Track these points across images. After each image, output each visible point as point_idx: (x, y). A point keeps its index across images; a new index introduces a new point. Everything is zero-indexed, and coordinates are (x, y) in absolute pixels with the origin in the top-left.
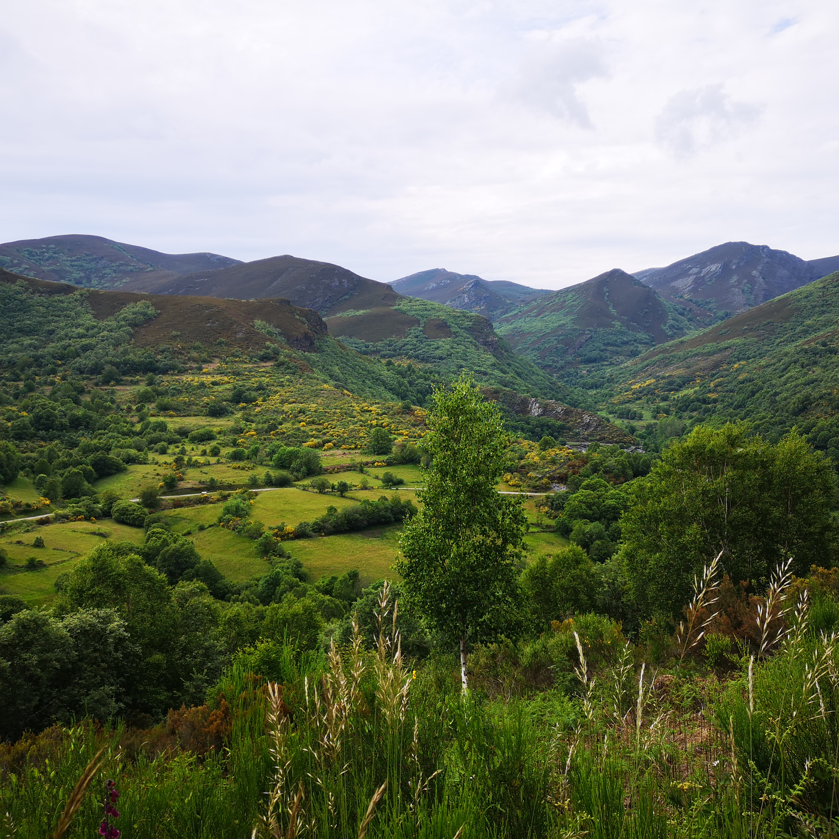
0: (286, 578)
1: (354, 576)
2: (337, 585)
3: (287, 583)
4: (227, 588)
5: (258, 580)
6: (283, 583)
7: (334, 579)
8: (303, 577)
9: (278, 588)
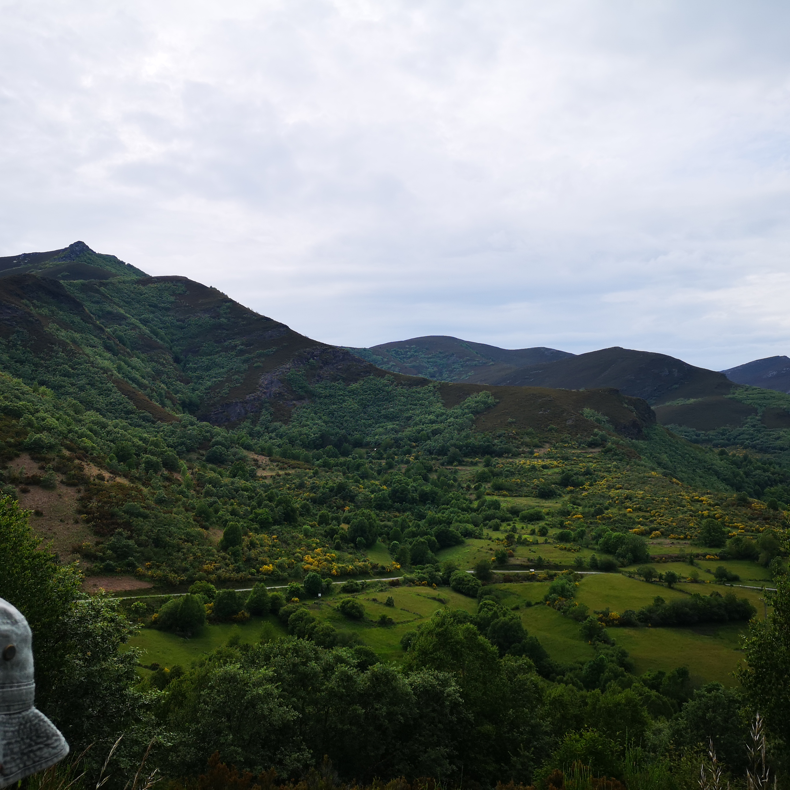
0: (611, 665)
1: (683, 673)
2: (665, 681)
3: (611, 671)
4: (551, 667)
5: (583, 664)
6: (607, 670)
7: (662, 674)
8: (628, 668)
9: (602, 674)
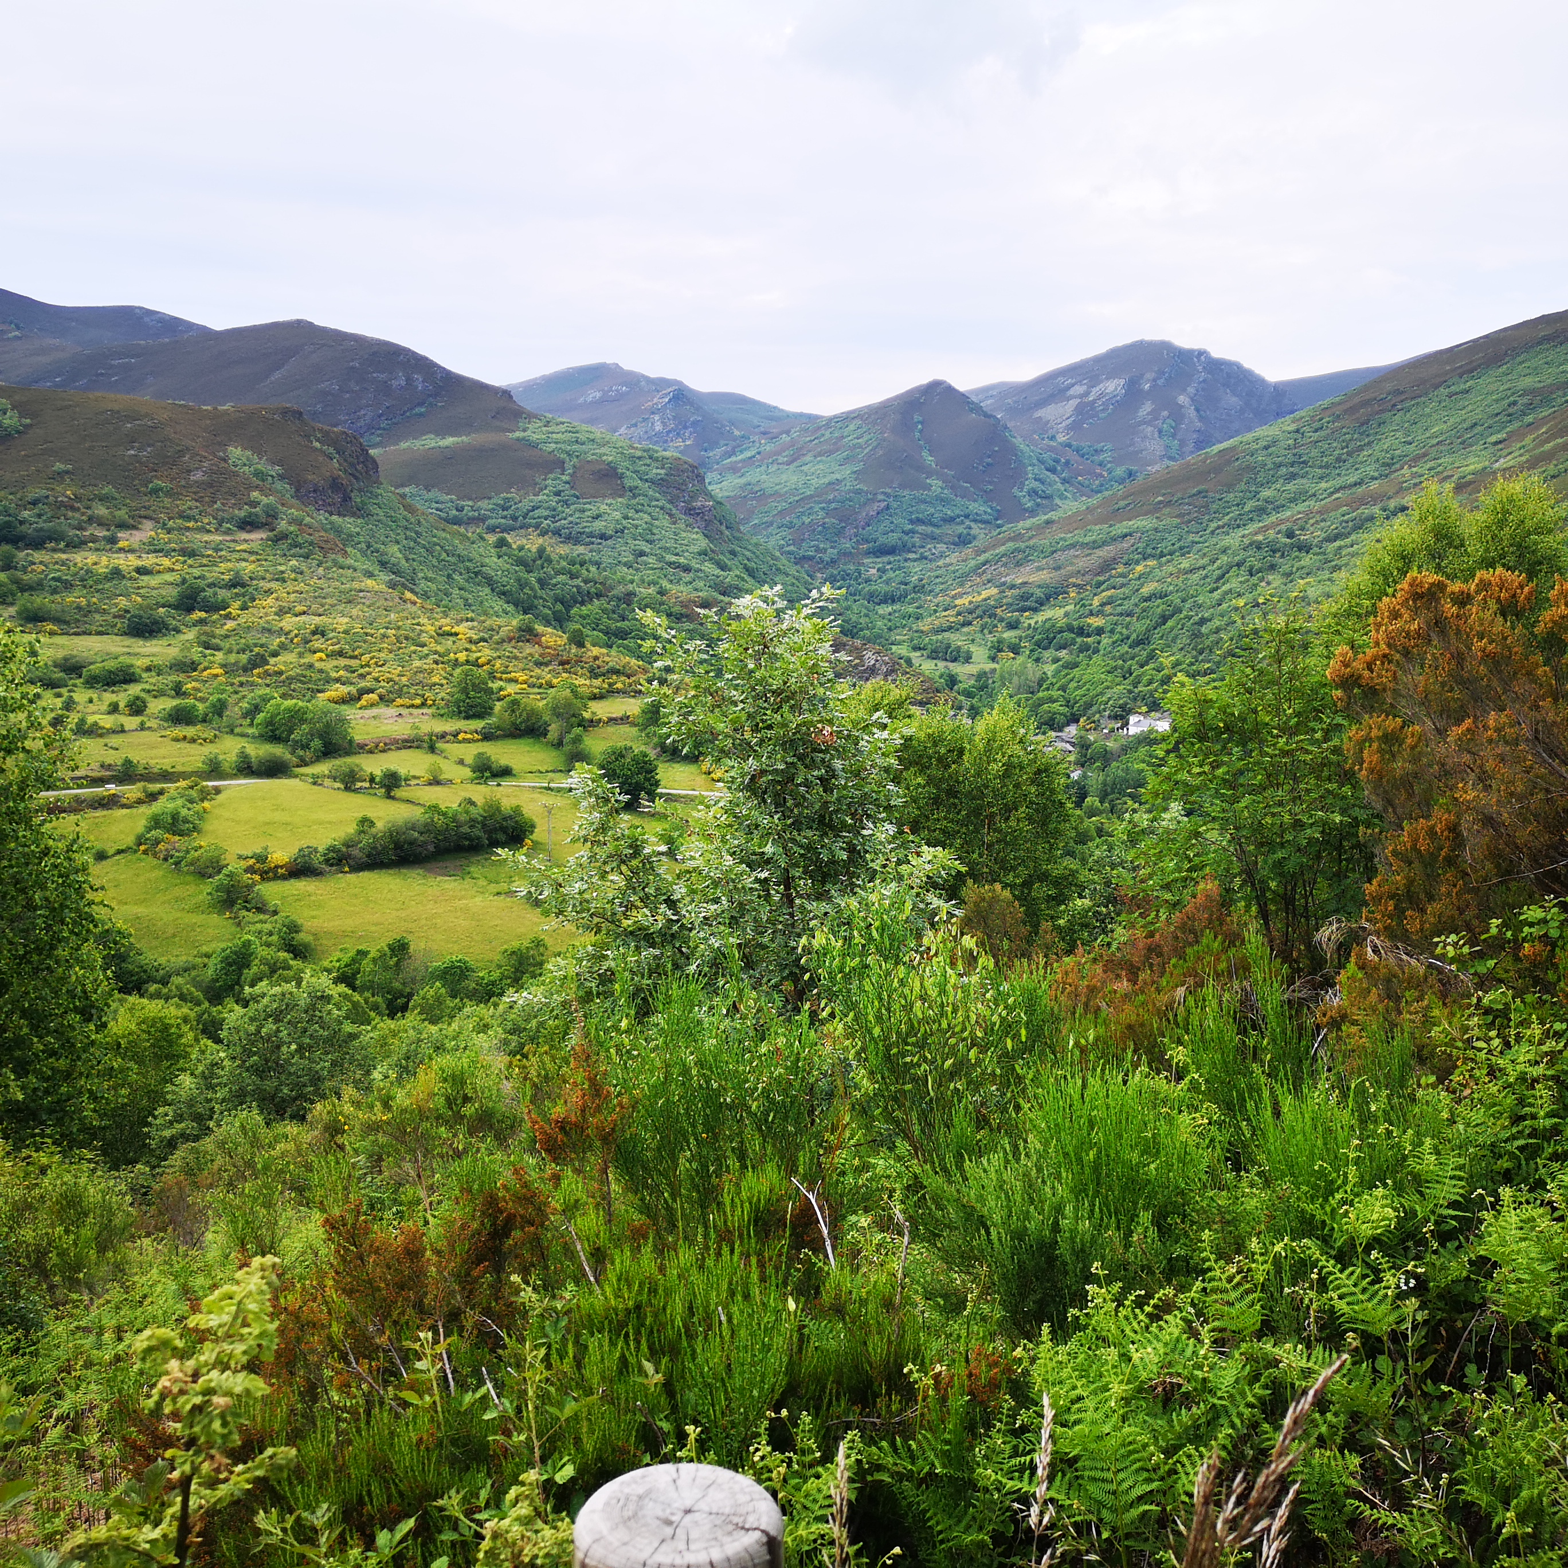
0: (263, 952)
1: (400, 948)
2: (367, 965)
3: (264, 961)
4: (145, 971)
5: (208, 956)
6: (257, 961)
7: (362, 954)
8: (299, 951)
9: (246, 971)
